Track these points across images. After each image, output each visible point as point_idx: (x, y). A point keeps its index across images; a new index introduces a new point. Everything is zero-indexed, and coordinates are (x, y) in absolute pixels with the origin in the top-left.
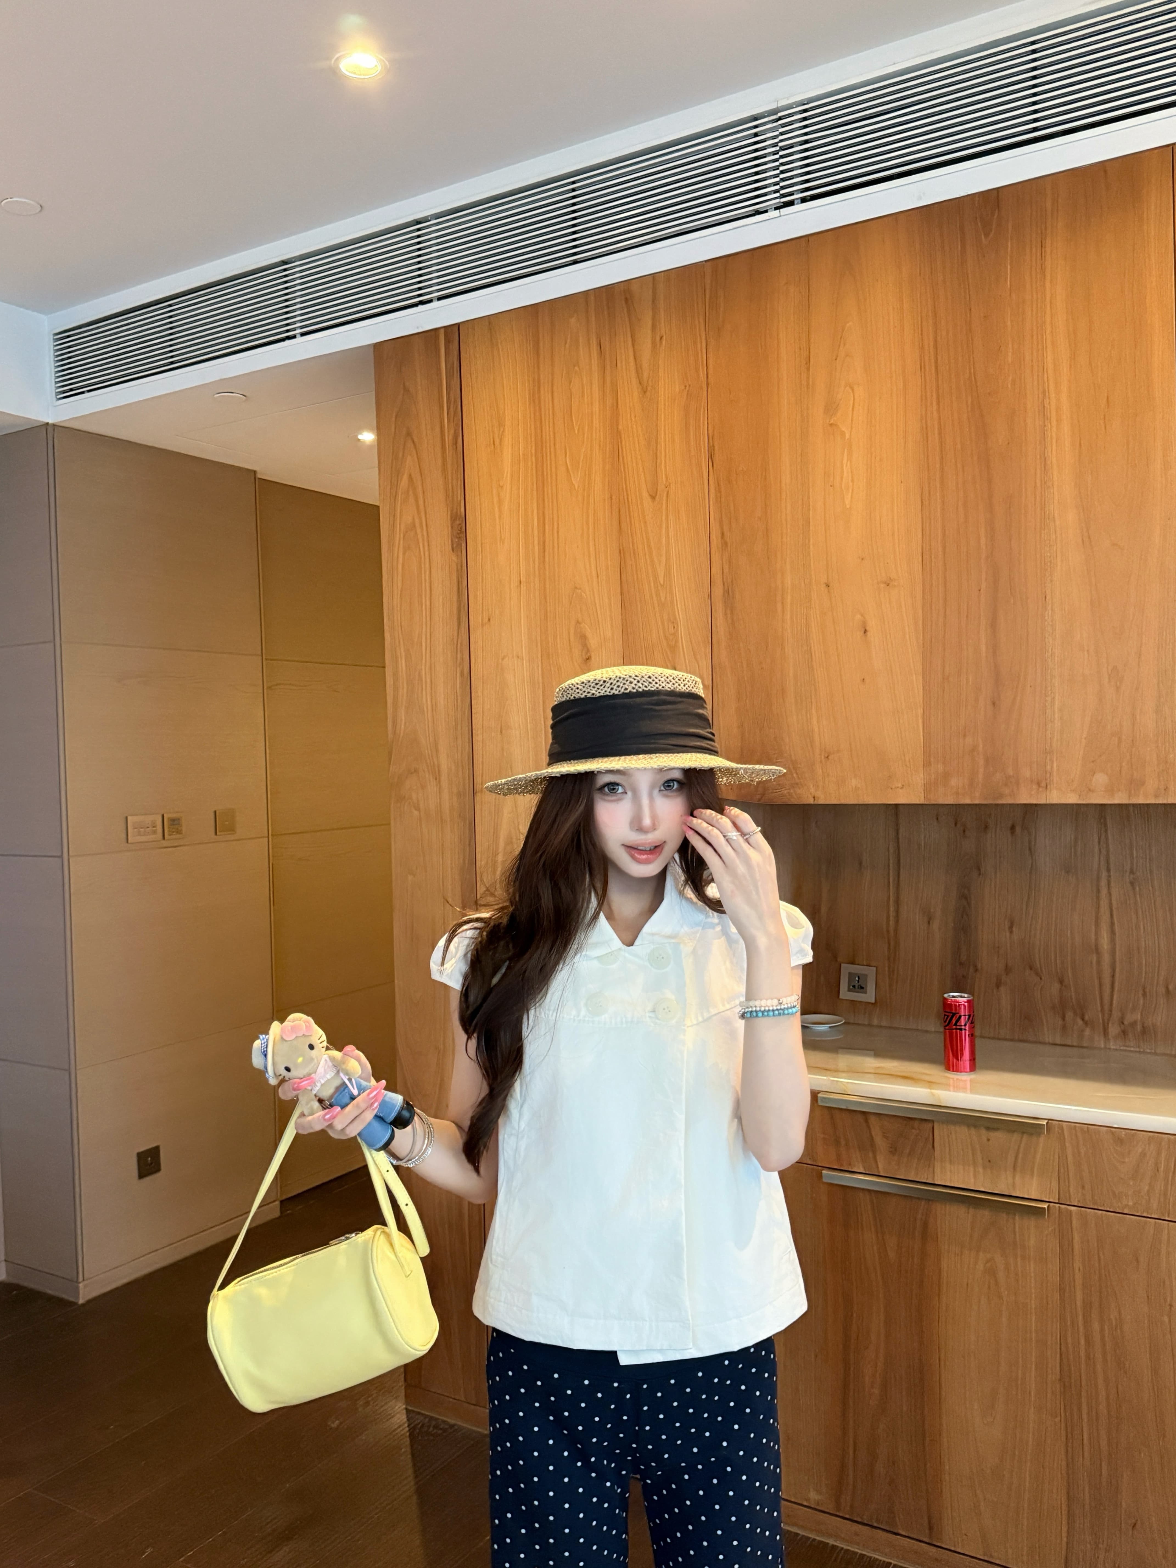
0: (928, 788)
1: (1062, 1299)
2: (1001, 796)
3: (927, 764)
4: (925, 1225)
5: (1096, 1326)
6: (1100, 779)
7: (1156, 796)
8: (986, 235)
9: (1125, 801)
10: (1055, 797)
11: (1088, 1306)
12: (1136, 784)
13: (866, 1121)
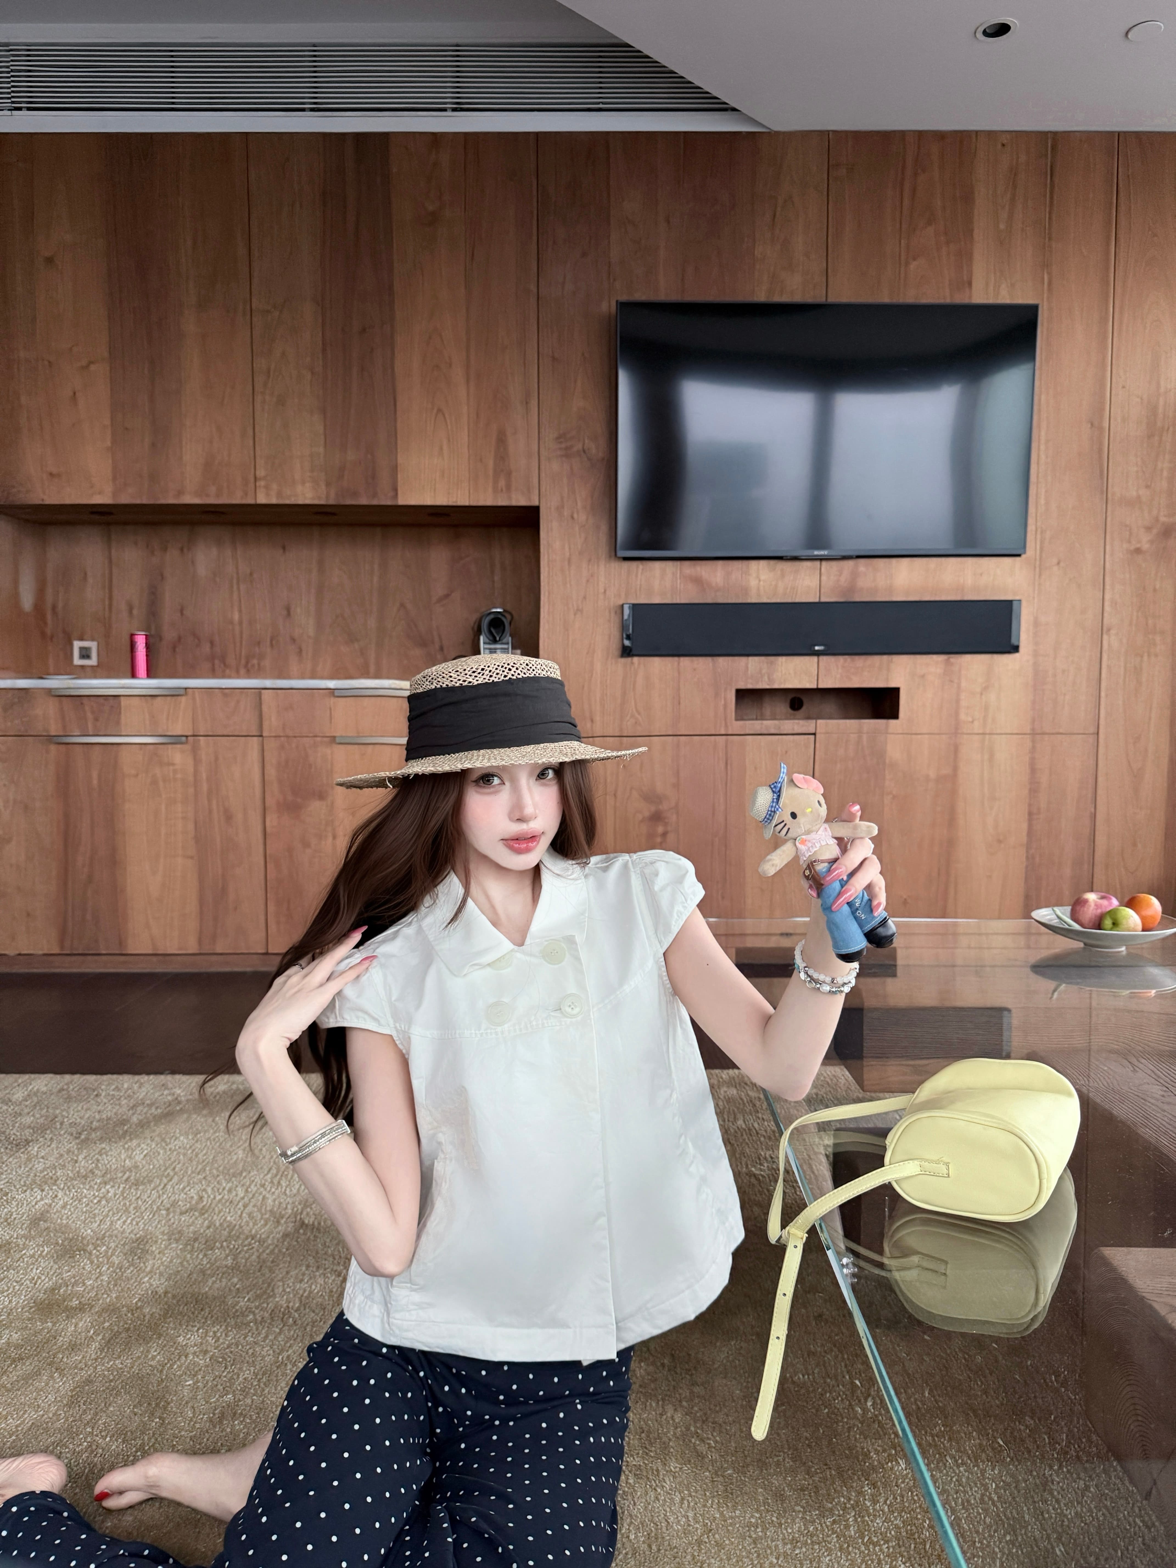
0: (115, 494)
1: (195, 790)
2: (157, 499)
3: (114, 479)
4: (116, 758)
5: (214, 801)
6: (213, 489)
8: (145, 160)
10: (187, 500)
11: (210, 792)
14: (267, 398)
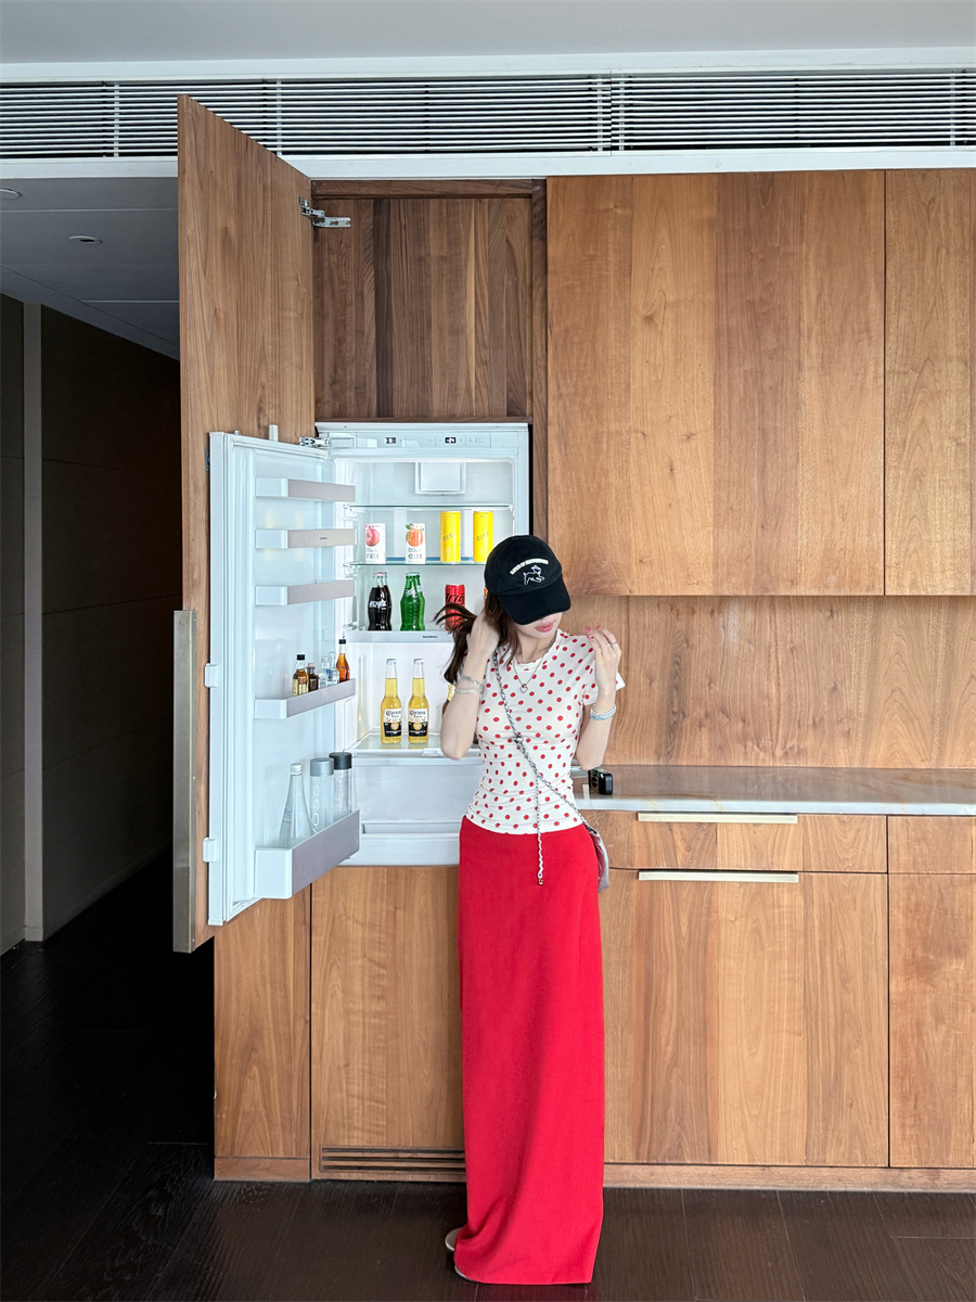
0: (717, 583)
1: (806, 942)
2: (767, 590)
3: (716, 566)
4: (710, 902)
5: (828, 958)
6: (833, 579)
7: (868, 590)
8: (764, 203)
9: (848, 594)
10: (802, 591)
11: (823, 944)
12: (856, 583)
13: (671, 830)
14: (902, 472)
